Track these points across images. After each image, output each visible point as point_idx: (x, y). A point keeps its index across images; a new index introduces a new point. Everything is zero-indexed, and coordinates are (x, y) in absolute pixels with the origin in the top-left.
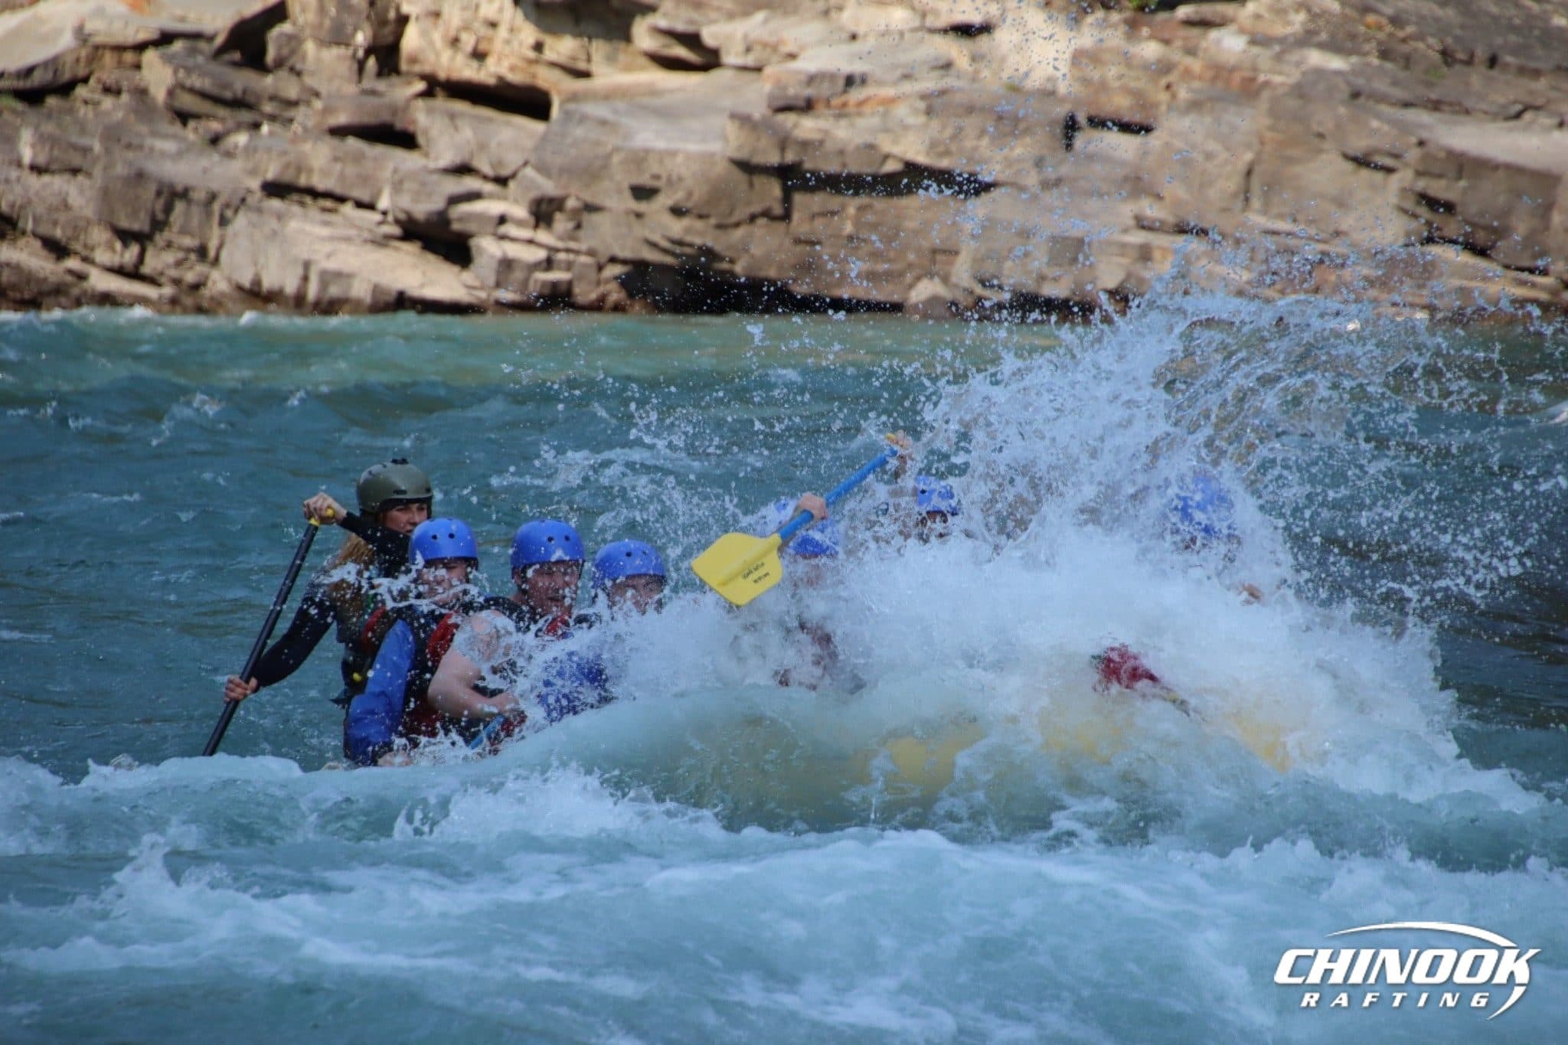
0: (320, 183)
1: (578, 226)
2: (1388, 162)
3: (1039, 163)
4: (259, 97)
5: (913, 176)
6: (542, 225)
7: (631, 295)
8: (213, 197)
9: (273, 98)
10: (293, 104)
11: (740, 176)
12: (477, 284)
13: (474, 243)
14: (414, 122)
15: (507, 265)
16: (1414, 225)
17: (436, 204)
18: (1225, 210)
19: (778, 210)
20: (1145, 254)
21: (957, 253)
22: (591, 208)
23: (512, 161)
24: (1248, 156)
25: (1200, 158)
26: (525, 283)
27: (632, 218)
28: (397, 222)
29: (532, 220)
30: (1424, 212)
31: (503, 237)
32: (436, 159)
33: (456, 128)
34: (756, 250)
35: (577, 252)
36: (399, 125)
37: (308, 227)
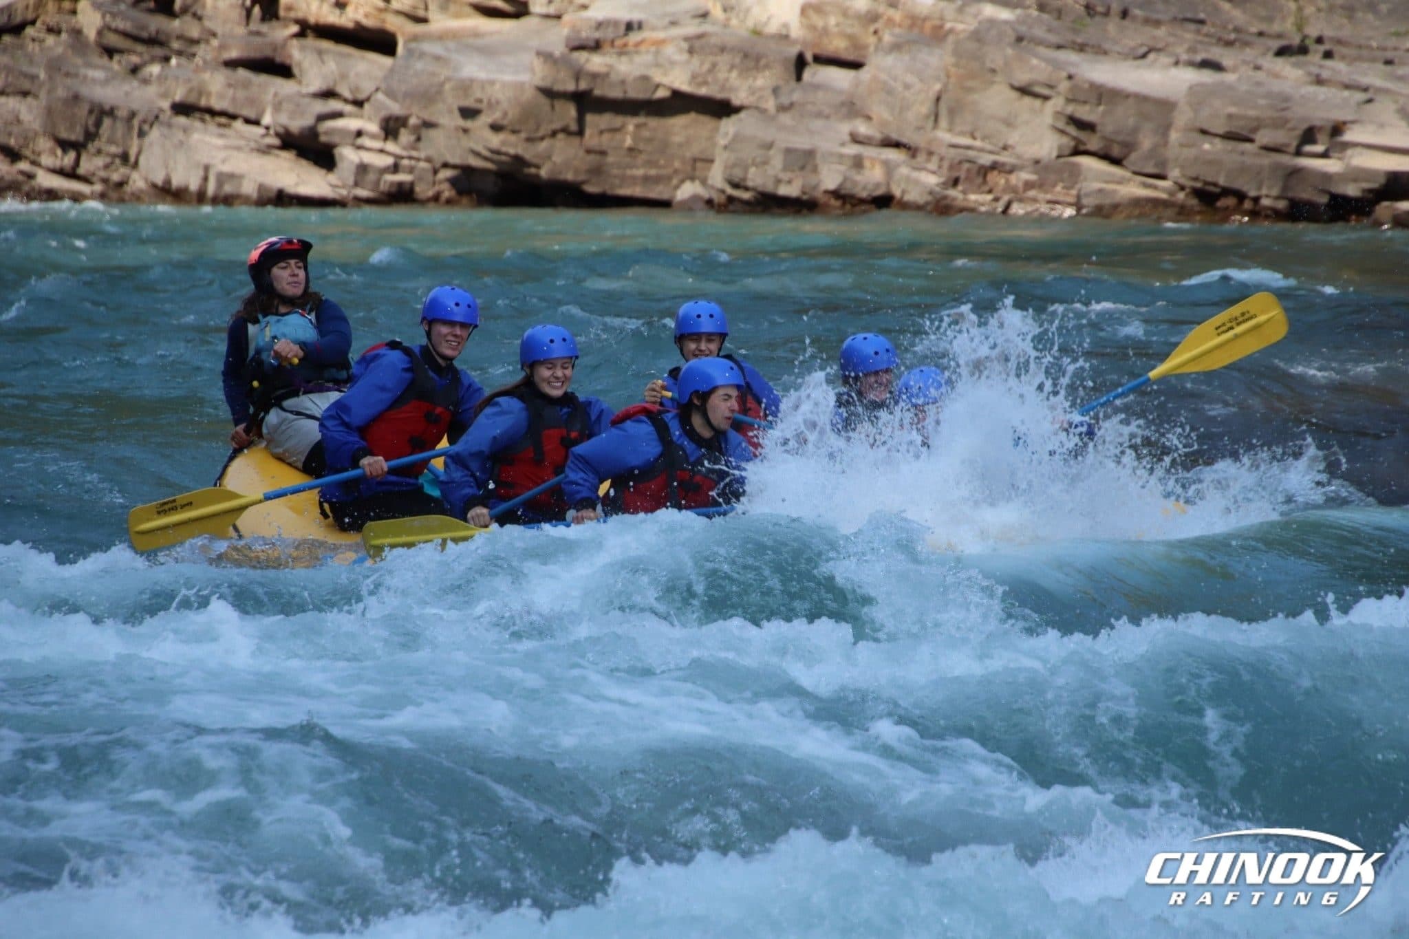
0: (217, 105)
1: (419, 139)
2: (1045, 91)
3: (776, 91)
4: (168, 37)
5: (680, 103)
6: (390, 137)
7: (460, 193)
8: (133, 115)
9: (180, 37)
10: (195, 42)
11: (544, 101)
12: (340, 183)
13: (337, 151)
14: (290, 57)
15: (363, 169)
16: (1065, 140)
17: (308, 121)
18: (919, 128)
19: (574, 127)
20: (858, 163)
21: (712, 161)
22: (428, 125)
23: (367, 88)
24: (938, 87)
25: (900, 89)
26: (378, 182)
27: (461, 134)
28: (277, 135)
29: (382, 134)
30: (1072, 130)
31: (360, 147)
32: (308, 85)
33: (323, 62)
34: (557, 158)
36: (279, 59)
37: (208, 139)
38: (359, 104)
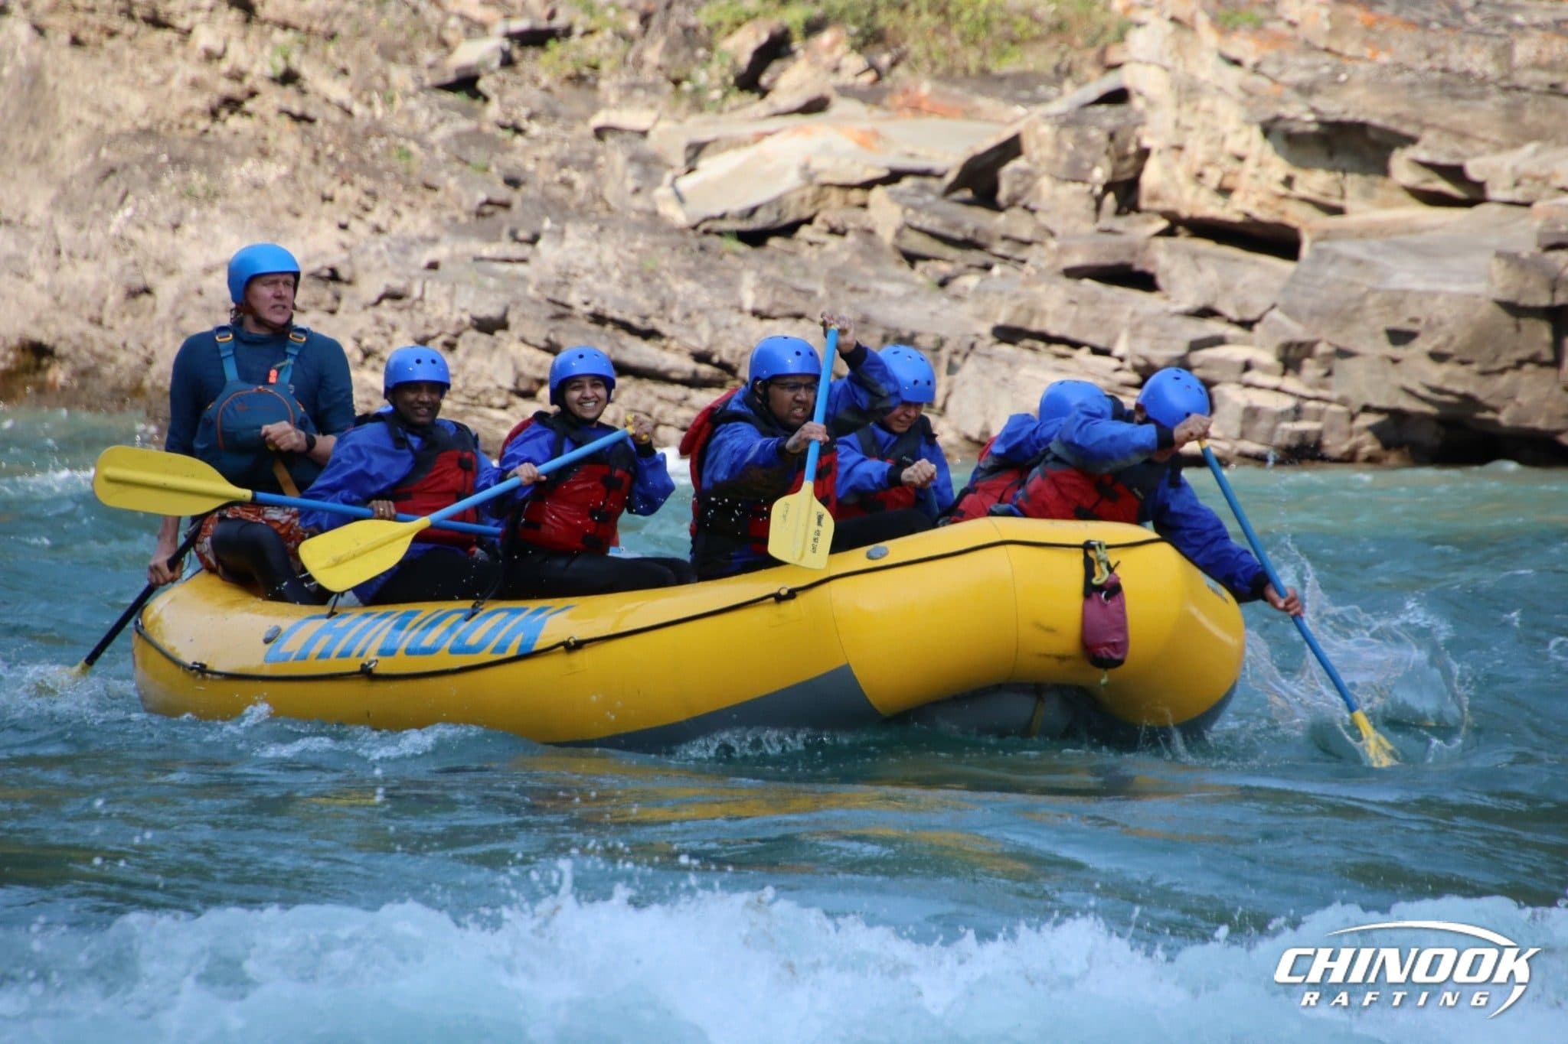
0: (1054, 331)
1: (1329, 374)
4: (990, 236)
6: (1290, 372)
7: (1387, 446)
8: (941, 343)
9: (1004, 238)
10: (1028, 243)
11: (1505, 320)
12: (1219, 434)
13: (1218, 390)
14: (1153, 262)
15: (1252, 414)
17: (1178, 348)
19: (1547, 355)
22: (1344, 354)
23: (1258, 304)
26: (1272, 432)
27: (1389, 364)
28: (1136, 369)
29: (1279, 366)
31: (1248, 385)
32: (1177, 302)
33: (1199, 270)
34: (1524, 399)
35: (1328, 401)
36: (1138, 267)
37: (1040, 375)
38: (1247, 325)
